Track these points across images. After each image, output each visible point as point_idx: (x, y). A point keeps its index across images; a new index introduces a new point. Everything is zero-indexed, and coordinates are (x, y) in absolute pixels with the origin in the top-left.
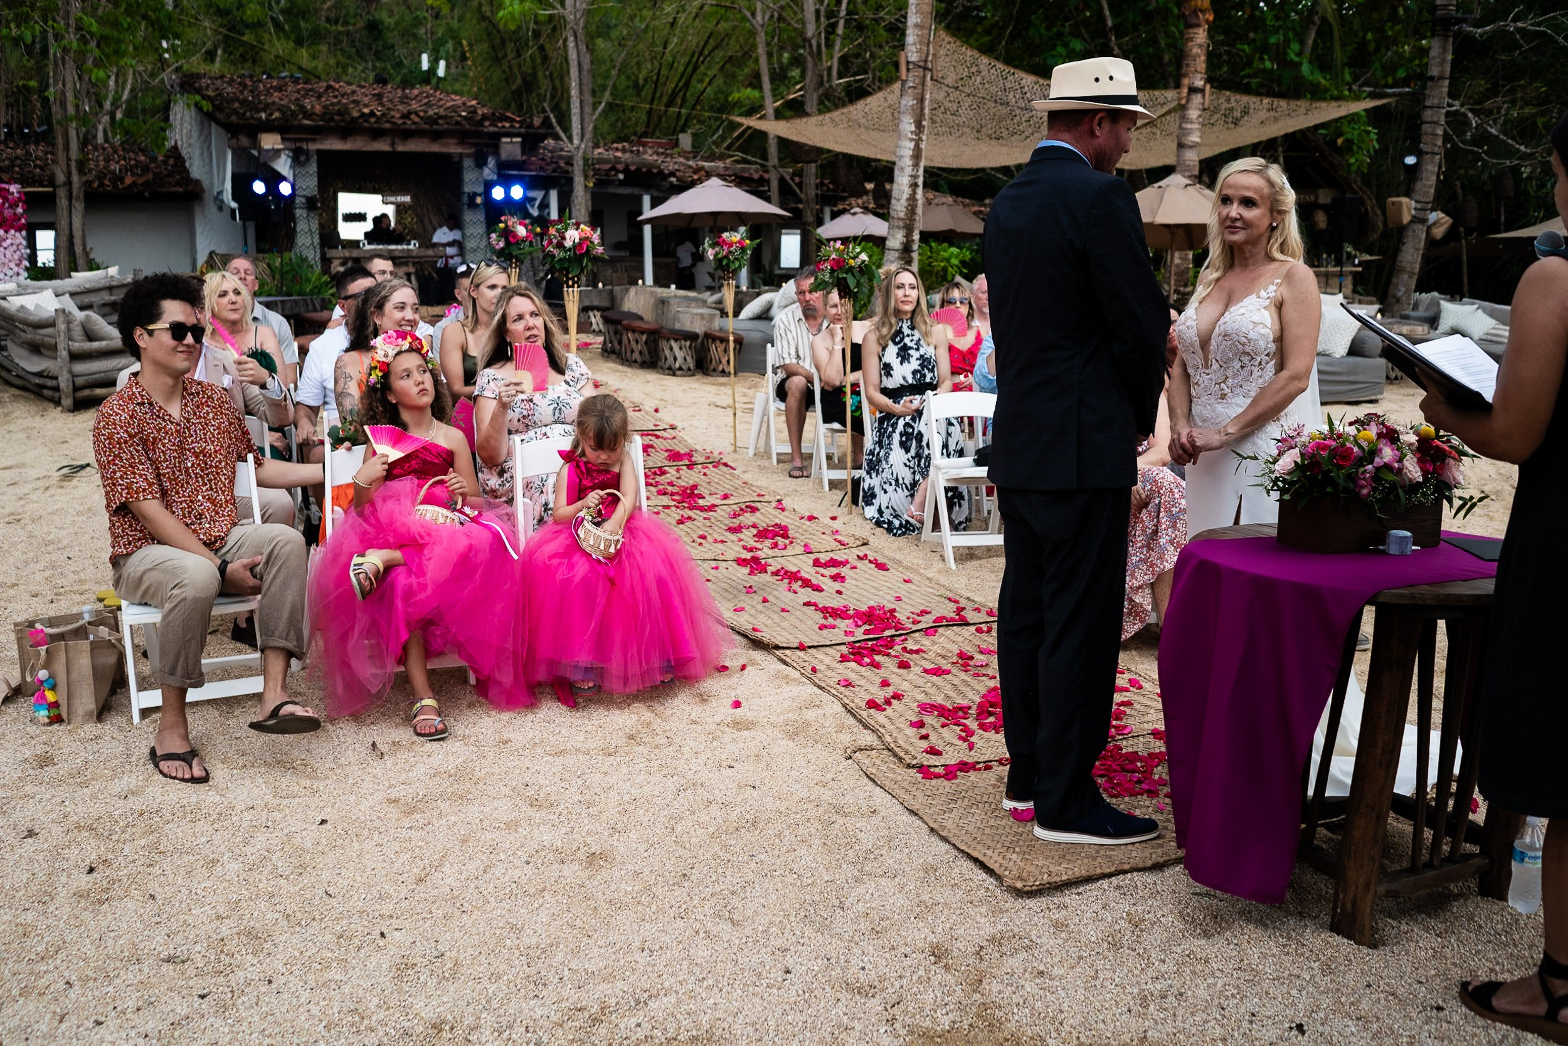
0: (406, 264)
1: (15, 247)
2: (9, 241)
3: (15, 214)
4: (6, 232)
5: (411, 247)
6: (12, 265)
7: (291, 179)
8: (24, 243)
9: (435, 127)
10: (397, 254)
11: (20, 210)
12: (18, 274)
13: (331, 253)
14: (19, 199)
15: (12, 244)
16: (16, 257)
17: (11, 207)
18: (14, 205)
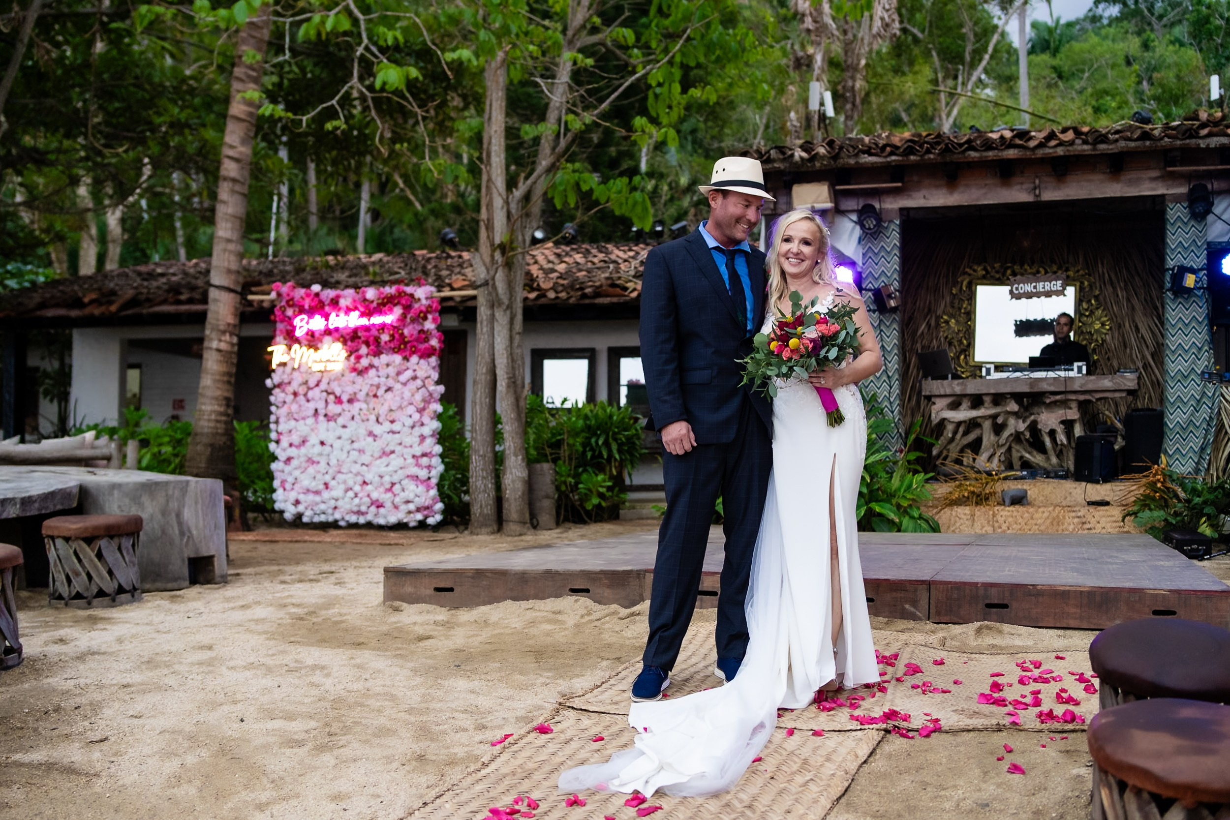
0: (1065, 404)
1: (419, 382)
2: (408, 374)
3: (421, 331)
4: (406, 359)
5: (1071, 374)
6: (411, 410)
7: (860, 262)
8: (435, 376)
9: (1102, 147)
10: (1045, 387)
11: (429, 325)
12: (422, 425)
13: (932, 386)
14: (429, 310)
15: (415, 378)
16: (418, 397)
17: (413, 321)
18: (422, 316)
